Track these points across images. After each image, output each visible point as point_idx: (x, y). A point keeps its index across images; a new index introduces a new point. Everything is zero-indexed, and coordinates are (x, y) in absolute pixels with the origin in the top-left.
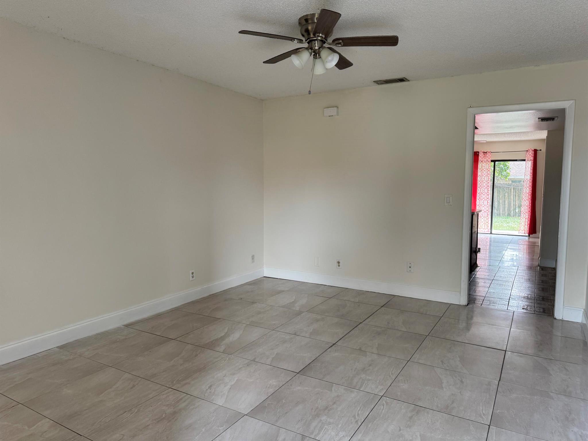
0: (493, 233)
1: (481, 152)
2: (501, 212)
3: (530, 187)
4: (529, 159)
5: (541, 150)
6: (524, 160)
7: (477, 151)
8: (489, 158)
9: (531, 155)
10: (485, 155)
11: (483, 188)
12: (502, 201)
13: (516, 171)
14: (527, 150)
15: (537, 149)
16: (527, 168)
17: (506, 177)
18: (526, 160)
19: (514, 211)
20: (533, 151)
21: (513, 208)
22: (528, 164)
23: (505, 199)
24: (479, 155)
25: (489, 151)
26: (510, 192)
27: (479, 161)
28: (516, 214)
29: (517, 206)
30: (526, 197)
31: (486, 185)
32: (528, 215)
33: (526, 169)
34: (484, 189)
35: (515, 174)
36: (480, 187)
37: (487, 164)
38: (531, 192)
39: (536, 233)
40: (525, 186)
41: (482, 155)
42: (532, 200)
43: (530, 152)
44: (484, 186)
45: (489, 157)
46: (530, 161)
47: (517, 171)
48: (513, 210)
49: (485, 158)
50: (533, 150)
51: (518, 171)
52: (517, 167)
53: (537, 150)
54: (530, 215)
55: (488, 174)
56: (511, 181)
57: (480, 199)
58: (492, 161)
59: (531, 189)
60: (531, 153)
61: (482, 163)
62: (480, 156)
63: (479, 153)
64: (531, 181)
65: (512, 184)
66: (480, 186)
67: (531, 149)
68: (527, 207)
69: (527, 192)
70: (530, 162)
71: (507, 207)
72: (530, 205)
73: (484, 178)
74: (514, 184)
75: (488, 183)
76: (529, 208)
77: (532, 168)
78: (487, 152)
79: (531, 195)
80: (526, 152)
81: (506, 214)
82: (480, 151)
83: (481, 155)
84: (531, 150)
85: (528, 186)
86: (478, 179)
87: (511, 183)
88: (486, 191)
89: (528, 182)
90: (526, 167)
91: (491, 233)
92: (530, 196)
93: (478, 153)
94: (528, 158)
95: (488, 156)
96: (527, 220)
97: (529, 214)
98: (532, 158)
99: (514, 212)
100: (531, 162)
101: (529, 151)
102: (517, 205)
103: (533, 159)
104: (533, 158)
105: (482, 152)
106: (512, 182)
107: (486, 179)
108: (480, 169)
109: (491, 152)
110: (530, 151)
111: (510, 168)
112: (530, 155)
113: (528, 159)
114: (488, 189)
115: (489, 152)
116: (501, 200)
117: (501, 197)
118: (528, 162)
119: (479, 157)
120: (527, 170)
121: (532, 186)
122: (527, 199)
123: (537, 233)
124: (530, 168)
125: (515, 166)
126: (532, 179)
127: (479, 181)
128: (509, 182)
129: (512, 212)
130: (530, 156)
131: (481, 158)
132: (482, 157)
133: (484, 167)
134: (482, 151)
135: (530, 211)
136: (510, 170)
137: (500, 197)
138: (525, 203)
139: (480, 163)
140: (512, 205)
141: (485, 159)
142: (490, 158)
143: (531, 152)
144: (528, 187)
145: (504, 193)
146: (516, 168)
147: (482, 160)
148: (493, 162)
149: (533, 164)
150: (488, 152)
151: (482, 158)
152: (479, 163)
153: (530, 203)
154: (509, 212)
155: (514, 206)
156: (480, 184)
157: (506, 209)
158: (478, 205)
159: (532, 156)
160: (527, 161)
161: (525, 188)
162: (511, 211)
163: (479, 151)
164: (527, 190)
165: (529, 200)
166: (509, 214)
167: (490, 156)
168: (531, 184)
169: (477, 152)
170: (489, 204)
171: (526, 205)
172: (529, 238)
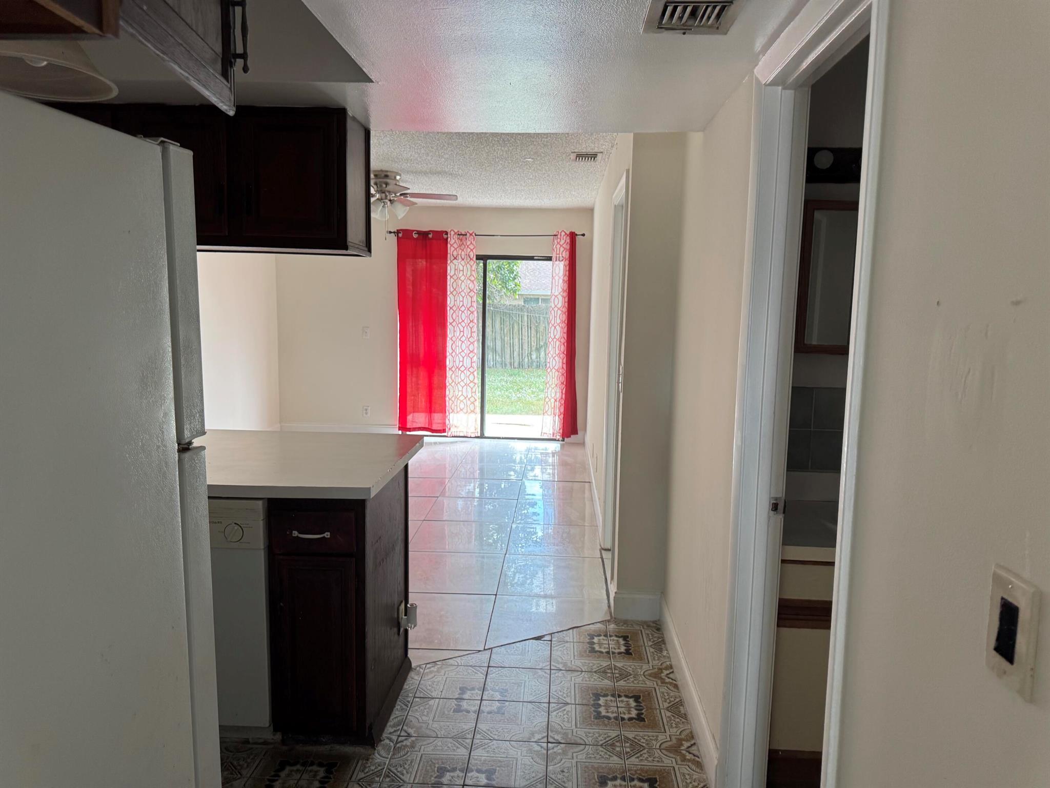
0: (486, 435)
1: (452, 233)
2: (508, 361)
3: (564, 325)
4: (561, 256)
5: (583, 235)
6: (549, 259)
7: (444, 230)
8: (472, 250)
9: (564, 246)
10: (461, 240)
11: (459, 325)
12: (509, 338)
13: (530, 281)
14: (555, 233)
15: (576, 233)
16: (557, 278)
17: (515, 292)
18: (554, 258)
19: (530, 358)
20: (568, 238)
21: (527, 353)
22: (557, 268)
23: (514, 335)
24: (449, 239)
25: (471, 232)
26: (521, 322)
27: (449, 255)
28: (532, 362)
29: (534, 349)
30: (555, 348)
31: (468, 317)
32: (560, 391)
33: (554, 281)
34: (464, 328)
35: (529, 285)
36: (454, 324)
37: (468, 265)
38: (565, 336)
39: (577, 434)
40: (553, 322)
41: (455, 242)
42: (567, 355)
43: (560, 239)
44: (463, 321)
45: (472, 247)
46: (562, 260)
47: (532, 282)
48: (528, 356)
49: (463, 250)
50: (568, 233)
51: (533, 280)
52: (531, 273)
53: (577, 235)
54: (564, 392)
55: (471, 290)
56: (523, 300)
57: (454, 354)
58: (479, 258)
59: (566, 328)
60: (563, 242)
61: (455, 261)
62: (452, 243)
63: (449, 236)
64: (565, 310)
65: (524, 306)
66: (454, 320)
67: (563, 231)
68: (558, 372)
69: (557, 337)
70: (562, 262)
71: (517, 350)
72: (563, 368)
73: (461, 299)
74: (527, 306)
75: (472, 313)
76: (563, 375)
77: (566, 278)
78: (466, 235)
79: (566, 344)
80: (553, 237)
81: (516, 364)
82: (450, 230)
83: (453, 241)
84: (563, 234)
85: (558, 321)
86: (448, 303)
87: (523, 304)
88: (467, 332)
89: (559, 312)
90: (554, 275)
91: (482, 436)
92: (562, 346)
93: (445, 236)
94: (558, 252)
95: (469, 243)
96: (558, 404)
97: (562, 390)
98: (566, 254)
99: (528, 361)
100: (565, 265)
101: (559, 236)
102: (534, 346)
103: (567, 256)
104: (568, 253)
105: (455, 233)
106: (525, 302)
107: (467, 302)
108: (451, 277)
109: (476, 235)
110: (561, 235)
111: (520, 277)
112: (561, 246)
113: (558, 256)
114: (471, 328)
115: (471, 235)
116: (507, 337)
117: (507, 331)
118: (558, 262)
119: (449, 246)
120: (557, 284)
121: (566, 322)
122: (557, 353)
123: (579, 432)
124: (562, 277)
125: (529, 272)
126: (566, 305)
127: (451, 308)
128: (520, 303)
129: (526, 360)
130: (562, 249)
131: (453, 249)
132: (455, 246)
133: (461, 272)
134: (456, 231)
135: (565, 383)
136: (520, 280)
137: (505, 331)
138: (554, 363)
139: (451, 262)
140: (526, 346)
141: (463, 253)
142: (474, 250)
143: (565, 237)
144: (558, 324)
145: (511, 323)
146: (531, 275)
147: (455, 253)
148: (482, 261)
149: (568, 269)
150: (468, 234)
151: (456, 249)
152: (449, 262)
153: (563, 363)
154: (521, 360)
155: (529, 349)
156: (454, 316)
157: (516, 354)
158: (450, 369)
159: (567, 250)
160: (556, 261)
161: (553, 328)
162: (525, 357)
163: (447, 230)
164: (557, 330)
165: (561, 356)
166: (521, 363)
167: (473, 245)
168: (564, 317)
169: (442, 232)
170: (475, 365)
171: (556, 368)
172: (562, 446)
